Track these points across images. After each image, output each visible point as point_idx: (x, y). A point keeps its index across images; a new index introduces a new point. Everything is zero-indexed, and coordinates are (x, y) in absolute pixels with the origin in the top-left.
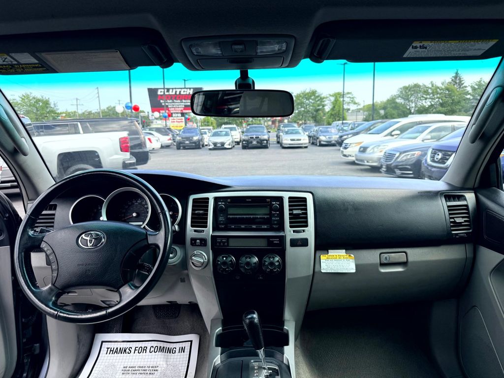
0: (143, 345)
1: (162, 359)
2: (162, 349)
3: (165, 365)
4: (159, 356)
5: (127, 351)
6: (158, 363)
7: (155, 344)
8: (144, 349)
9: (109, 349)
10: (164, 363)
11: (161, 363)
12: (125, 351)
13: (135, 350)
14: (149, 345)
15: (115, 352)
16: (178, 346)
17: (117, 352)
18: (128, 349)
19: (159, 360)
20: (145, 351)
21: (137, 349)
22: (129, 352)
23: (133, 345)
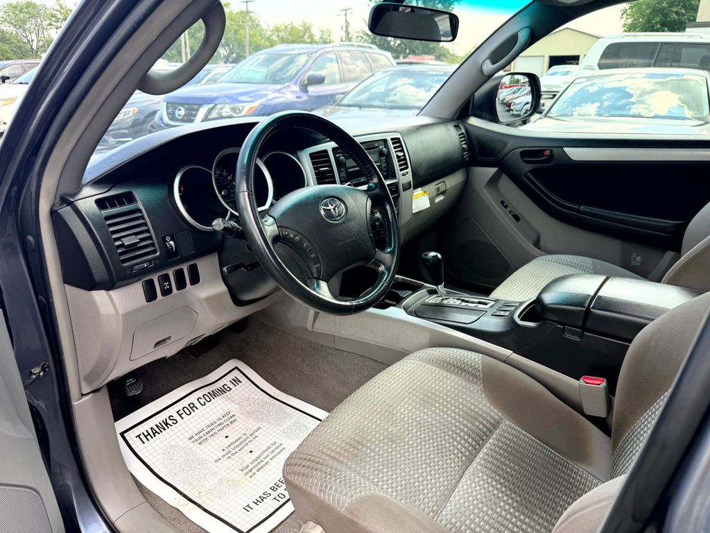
0: (185, 403)
1: (226, 403)
2: (214, 394)
3: (236, 406)
4: (219, 402)
5: (169, 422)
6: (225, 408)
7: (200, 394)
8: (192, 407)
9: (142, 436)
10: (233, 404)
11: (229, 406)
12: (166, 424)
13: (180, 415)
14: (192, 399)
15: (154, 434)
16: (226, 381)
17: (157, 432)
18: (168, 420)
19: (222, 405)
20: (194, 408)
21: (180, 413)
22: (175, 422)
23: (172, 411)
